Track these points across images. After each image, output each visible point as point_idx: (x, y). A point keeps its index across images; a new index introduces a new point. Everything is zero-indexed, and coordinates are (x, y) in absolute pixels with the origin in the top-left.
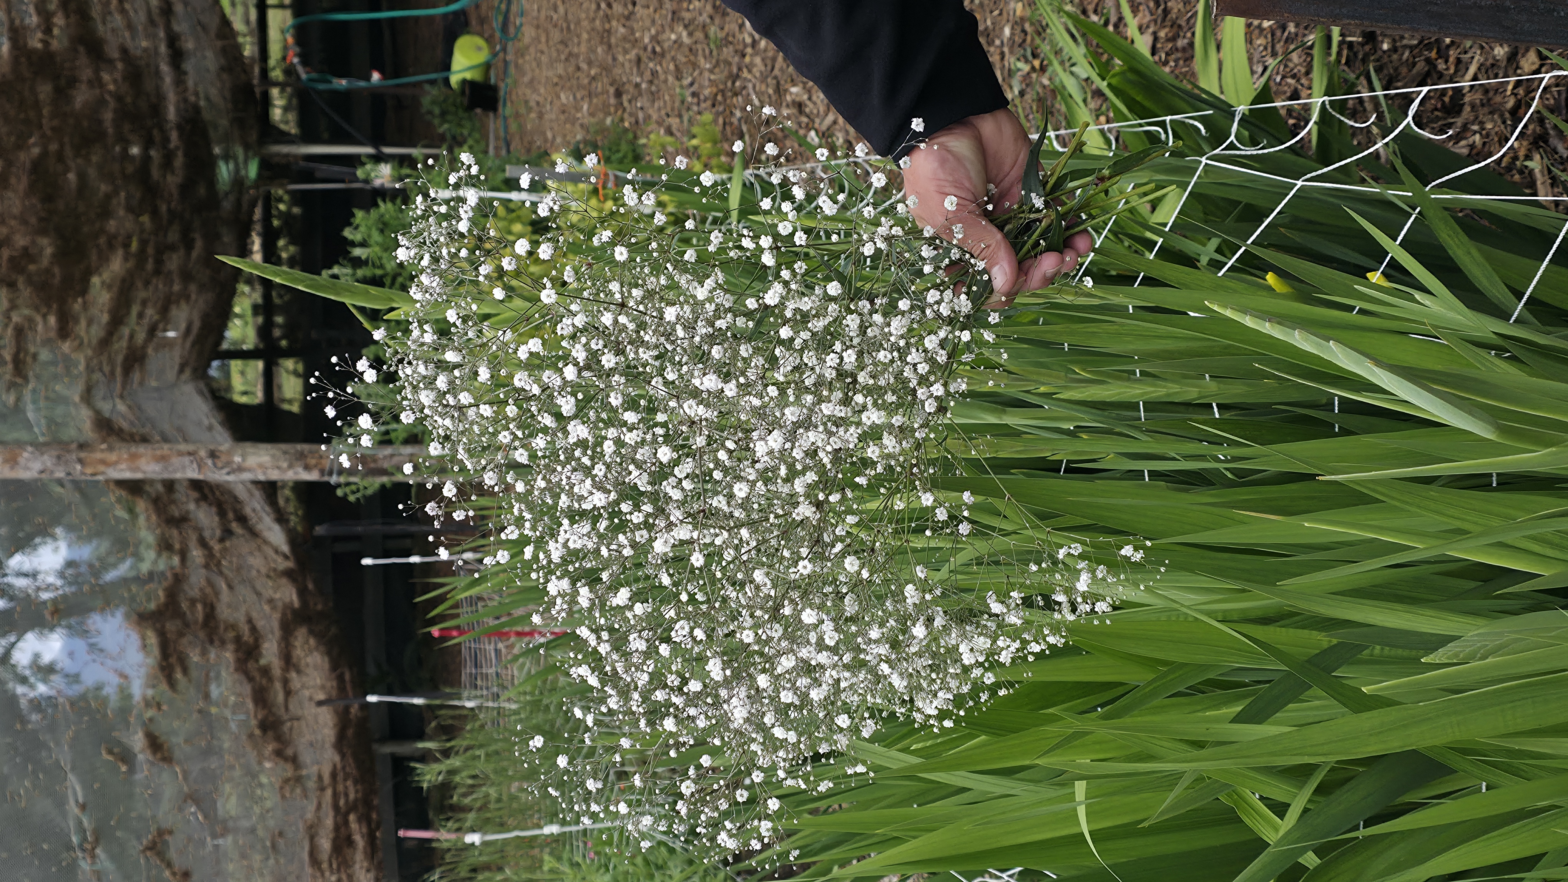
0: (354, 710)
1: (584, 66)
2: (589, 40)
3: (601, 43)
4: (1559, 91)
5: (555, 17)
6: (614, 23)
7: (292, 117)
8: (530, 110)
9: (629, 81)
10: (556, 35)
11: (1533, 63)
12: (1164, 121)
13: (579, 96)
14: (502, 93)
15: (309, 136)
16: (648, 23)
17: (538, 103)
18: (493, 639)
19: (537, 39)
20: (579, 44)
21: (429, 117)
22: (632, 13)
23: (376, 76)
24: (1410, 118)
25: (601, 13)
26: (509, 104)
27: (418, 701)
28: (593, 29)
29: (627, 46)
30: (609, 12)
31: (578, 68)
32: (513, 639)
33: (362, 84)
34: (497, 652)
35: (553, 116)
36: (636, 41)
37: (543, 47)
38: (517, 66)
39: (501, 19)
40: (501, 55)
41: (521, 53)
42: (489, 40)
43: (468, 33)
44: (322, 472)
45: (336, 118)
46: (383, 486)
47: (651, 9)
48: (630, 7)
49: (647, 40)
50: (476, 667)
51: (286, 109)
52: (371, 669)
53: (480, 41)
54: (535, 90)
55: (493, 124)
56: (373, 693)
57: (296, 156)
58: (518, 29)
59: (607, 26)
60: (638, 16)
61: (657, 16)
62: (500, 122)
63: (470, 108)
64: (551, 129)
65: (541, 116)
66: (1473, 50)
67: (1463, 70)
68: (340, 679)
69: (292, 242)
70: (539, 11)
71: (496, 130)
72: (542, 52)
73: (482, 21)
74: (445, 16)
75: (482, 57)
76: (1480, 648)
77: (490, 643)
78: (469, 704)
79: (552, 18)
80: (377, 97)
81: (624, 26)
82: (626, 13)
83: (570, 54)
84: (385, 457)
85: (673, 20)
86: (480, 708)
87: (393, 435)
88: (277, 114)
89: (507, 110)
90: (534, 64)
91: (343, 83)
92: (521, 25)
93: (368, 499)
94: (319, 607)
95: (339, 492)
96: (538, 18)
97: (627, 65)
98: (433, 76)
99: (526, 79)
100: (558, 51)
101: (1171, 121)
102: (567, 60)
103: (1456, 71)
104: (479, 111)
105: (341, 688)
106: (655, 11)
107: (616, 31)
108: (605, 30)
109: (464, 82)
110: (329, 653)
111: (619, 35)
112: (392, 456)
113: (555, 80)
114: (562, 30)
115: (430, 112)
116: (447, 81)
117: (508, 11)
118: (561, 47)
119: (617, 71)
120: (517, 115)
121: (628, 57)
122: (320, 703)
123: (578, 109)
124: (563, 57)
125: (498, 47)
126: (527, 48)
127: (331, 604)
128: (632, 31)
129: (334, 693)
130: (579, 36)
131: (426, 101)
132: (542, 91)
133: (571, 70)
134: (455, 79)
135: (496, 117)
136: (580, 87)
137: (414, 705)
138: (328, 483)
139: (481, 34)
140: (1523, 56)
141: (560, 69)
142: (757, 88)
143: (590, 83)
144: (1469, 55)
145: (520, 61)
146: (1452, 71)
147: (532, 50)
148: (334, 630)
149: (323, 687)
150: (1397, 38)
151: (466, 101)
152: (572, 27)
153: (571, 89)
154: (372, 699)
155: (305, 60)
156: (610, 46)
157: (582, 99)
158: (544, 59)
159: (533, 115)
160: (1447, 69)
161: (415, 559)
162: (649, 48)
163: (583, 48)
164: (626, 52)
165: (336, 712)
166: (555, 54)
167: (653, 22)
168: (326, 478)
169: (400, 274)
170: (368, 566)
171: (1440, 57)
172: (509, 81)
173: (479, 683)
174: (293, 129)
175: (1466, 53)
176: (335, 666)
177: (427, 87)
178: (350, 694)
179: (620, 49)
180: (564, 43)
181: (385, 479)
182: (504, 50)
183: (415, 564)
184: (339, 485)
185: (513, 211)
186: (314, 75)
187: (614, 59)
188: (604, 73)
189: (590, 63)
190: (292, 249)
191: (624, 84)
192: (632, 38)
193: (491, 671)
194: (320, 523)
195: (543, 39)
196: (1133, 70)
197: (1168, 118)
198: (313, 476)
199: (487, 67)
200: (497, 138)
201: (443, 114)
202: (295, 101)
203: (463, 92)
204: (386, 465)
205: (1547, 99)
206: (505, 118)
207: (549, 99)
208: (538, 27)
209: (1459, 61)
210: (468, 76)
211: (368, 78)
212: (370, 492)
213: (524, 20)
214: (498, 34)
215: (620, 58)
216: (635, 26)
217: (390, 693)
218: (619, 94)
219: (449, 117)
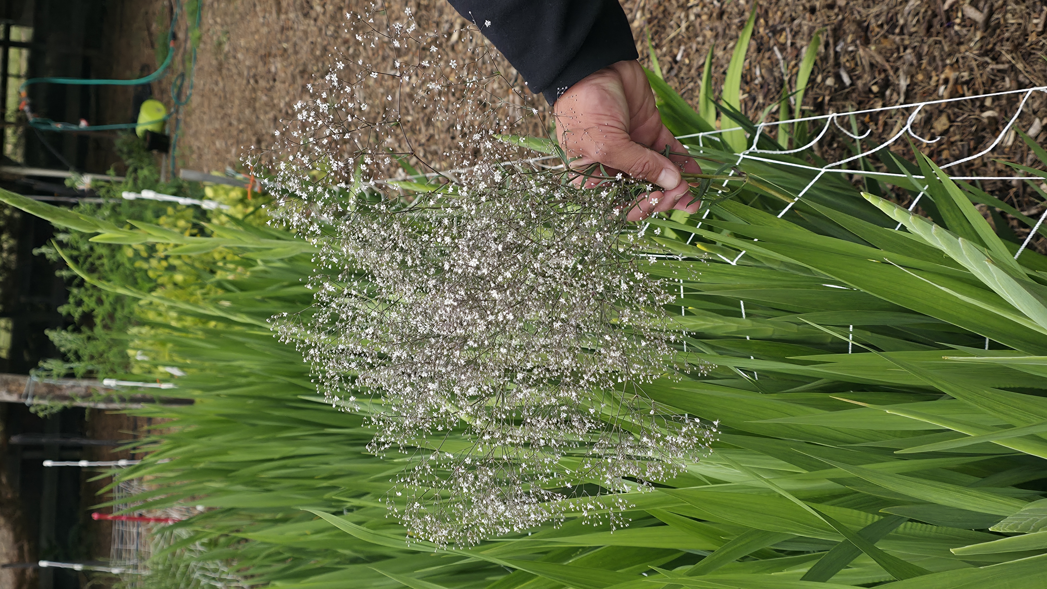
0: (29, 572)
1: (235, 123)
2: (240, 105)
3: (249, 106)
4: (963, 146)
5: (216, 89)
6: (259, 93)
7: (20, 151)
8: (192, 152)
9: (267, 133)
10: (216, 101)
11: (944, 125)
12: (698, 137)
13: (229, 143)
14: (173, 141)
15: (30, 162)
16: (284, 93)
17: (199, 148)
18: (136, 523)
19: (202, 105)
20: (232, 108)
21: (119, 154)
22: (272, 87)
23: (83, 124)
24: (908, 126)
25: (250, 86)
26: (177, 149)
27: (78, 567)
28: (243, 97)
29: (268, 109)
30: (256, 86)
31: (230, 124)
32: (152, 523)
33: (74, 128)
34: (138, 534)
35: (209, 157)
36: (274, 105)
37: (206, 109)
38: (185, 123)
39: (176, 90)
40: (174, 115)
41: (188, 114)
42: (167, 105)
43: (151, 99)
44: (20, 396)
45: (54, 151)
46: (65, 408)
47: (287, 84)
48: (271, 83)
49: (282, 105)
50: (122, 543)
51: (16, 146)
52: (44, 544)
53: (159, 105)
54: (197, 139)
55: (165, 162)
56: (44, 559)
57: (21, 176)
58: (188, 98)
59: (253, 96)
60: (277, 89)
61: (291, 89)
62: (170, 161)
63: (150, 149)
64: (207, 166)
65: (200, 156)
66: (897, 116)
67: (889, 130)
68: (21, 549)
69: (13, 236)
70: (204, 85)
71: (167, 167)
72: (204, 113)
73: (163, 92)
74: (137, 86)
75: (161, 115)
76: (1033, 521)
77: (134, 526)
78: (115, 571)
79: (213, 90)
80: (82, 137)
81: (266, 95)
82: (268, 86)
83: (225, 115)
84: (68, 388)
85: (302, 92)
86: (122, 574)
87: (75, 371)
88: (9, 148)
89: (175, 152)
90: (198, 121)
91: (59, 126)
92: (191, 94)
93: (53, 415)
94: (9, 496)
95: (32, 410)
96: (203, 90)
97: (267, 123)
98: (123, 126)
99: (192, 131)
100: (216, 112)
101: (703, 137)
102: (223, 118)
103: (884, 131)
104: (155, 152)
105: (21, 556)
106: (290, 85)
107: (260, 99)
108: (252, 98)
109: (147, 132)
110: (14, 529)
111: (262, 102)
112: (73, 387)
113: (213, 131)
114: (220, 97)
115: (121, 151)
116: (134, 131)
117: (182, 85)
118: (219, 110)
119: (259, 126)
120: (183, 156)
121: (267, 116)
122: (4, 566)
123: (228, 152)
124: (219, 116)
125: (172, 110)
126: (194, 110)
127: (18, 495)
128: (272, 99)
129: (15, 560)
130: (232, 102)
131: (118, 143)
132: (203, 139)
133: (225, 125)
134: (140, 129)
135: (167, 157)
136: (231, 137)
137: (73, 570)
138: (24, 404)
139: (161, 100)
140: (936, 119)
141: (217, 125)
142: (362, 139)
143: (238, 135)
144: (894, 120)
145: (188, 119)
146: (880, 130)
147: (197, 112)
148: (19, 513)
149: (7, 555)
150: (840, 107)
151: (147, 145)
152: (228, 96)
153: (224, 138)
154: (43, 564)
155: (33, 108)
156: (254, 110)
157: (232, 145)
158: (206, 117)
159: (195, 156)
160: (877, 129)
161: (83, 463)
162: (284, 111)
163: (235, 111)
164: (266, 113)
165: (15, 574)
166: (213, 114)
167: (288, 93)
168: (22, 400)
169: (90, 256)
170: (48, 467)
171: (872, 121)
172: (179, 132)
173: (124, 555)
174: (19, 158)
175: (891, 118)
176: (17, 540)
177: (120, 133)
178: (27, 560)
179: (262, 111)
180: (221, 107)
181: (67, 403)
182: (177, 111)
183: (83, 467)
184: (31, 405)
185: (179, 211)
186: (39, 120)
187: (258, 118)
188: (249, 127)
189: (239, 120)
190: (12, 242)
191: (263, 135)
192: (271, 104)
193: (133, 547)
194: (15, 434)
195: (206, 104)
196: (668, 105)
197: (701, 134)
198: (13, 398)
199: (164, 122)
200: (167, 172)
201: (130, 153)
202: (23, 141)
203: (145, 138)
204: (68, 393)
205: (954, 150)
206: (174, 158)
207: (207, 145)
208: (203, 96)
209: (885, 124)
210: (150, 128)
211: (78, 124)
212: (55, 410)
213: (193, 91)
214: (173, 101)
215: (262, 117)
216: (274, 95)
217: (56, 560)
218: (259, 142)
219: (134, 155)
